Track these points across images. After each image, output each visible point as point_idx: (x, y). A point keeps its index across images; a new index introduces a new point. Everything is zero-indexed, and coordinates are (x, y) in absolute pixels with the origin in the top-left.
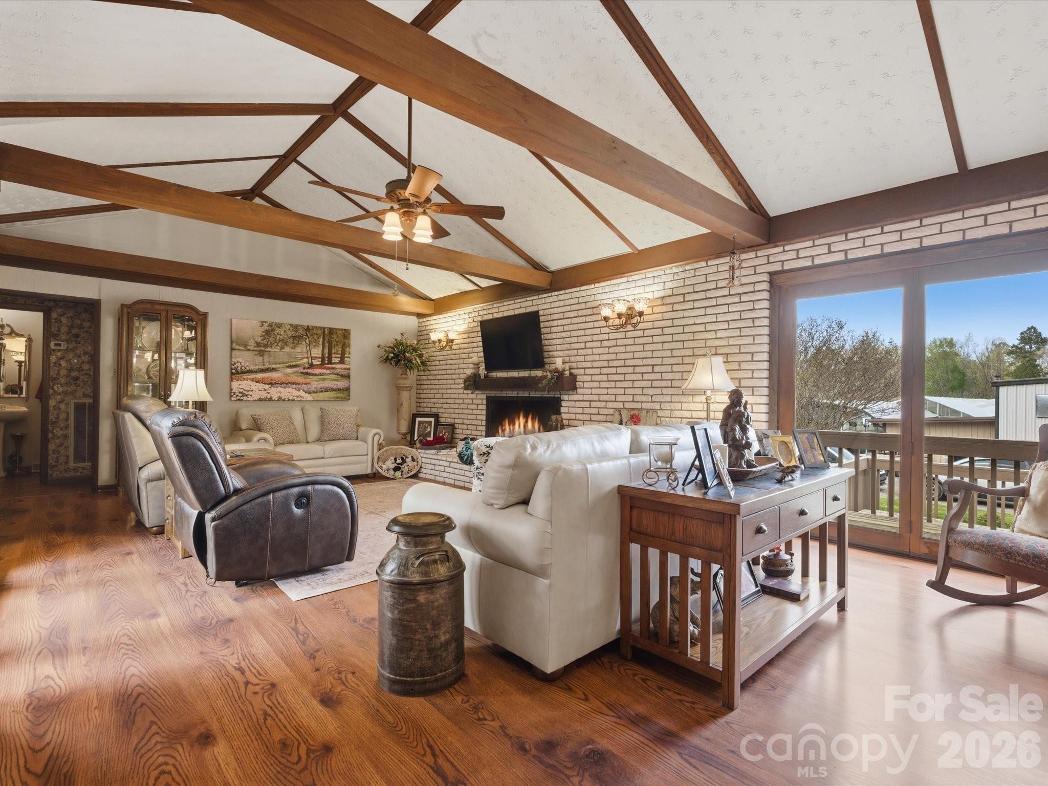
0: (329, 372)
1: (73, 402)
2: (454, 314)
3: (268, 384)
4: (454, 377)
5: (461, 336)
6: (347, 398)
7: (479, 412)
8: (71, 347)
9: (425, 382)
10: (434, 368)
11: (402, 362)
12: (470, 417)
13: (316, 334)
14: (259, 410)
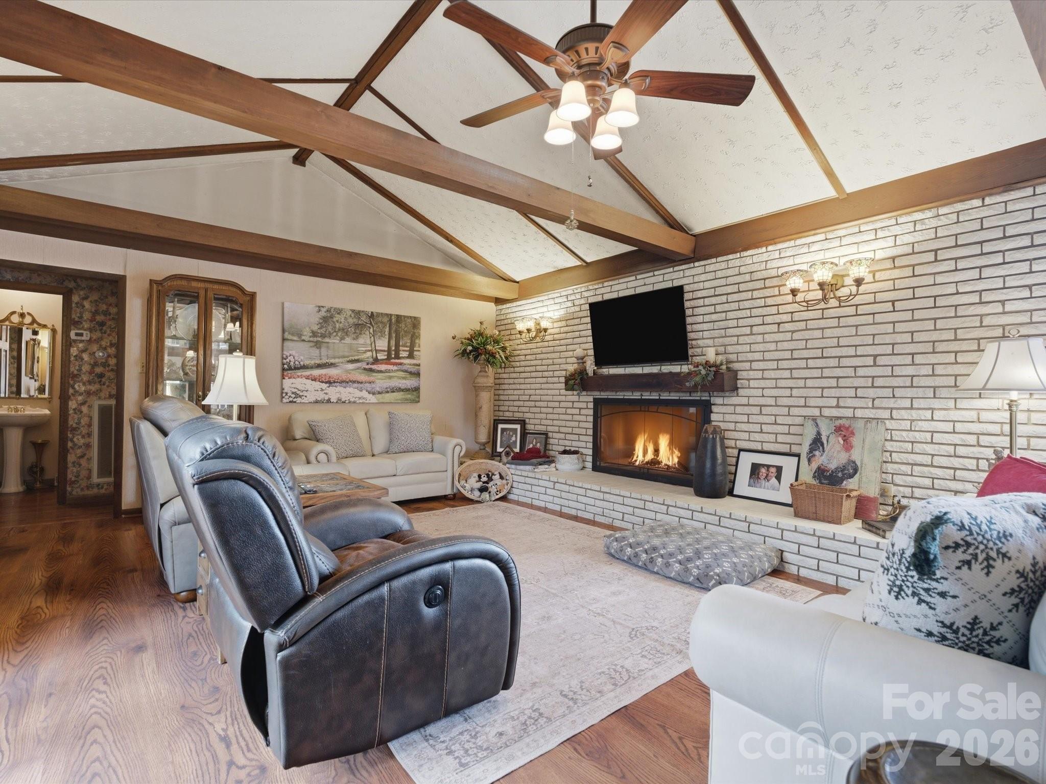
0: (395, 368)
1: (96, 403)
2: (546, 297)
3: (326, 383)
4: (546, 374)
5: (556, 325)
6: (417, 401)
7: (583, 418)
8: (94, 337)
9: (506, 381)
10: (518, 364)
11: (483, 356)
12: (569, 424)
13: (382, 322)
14: (318, 415)
